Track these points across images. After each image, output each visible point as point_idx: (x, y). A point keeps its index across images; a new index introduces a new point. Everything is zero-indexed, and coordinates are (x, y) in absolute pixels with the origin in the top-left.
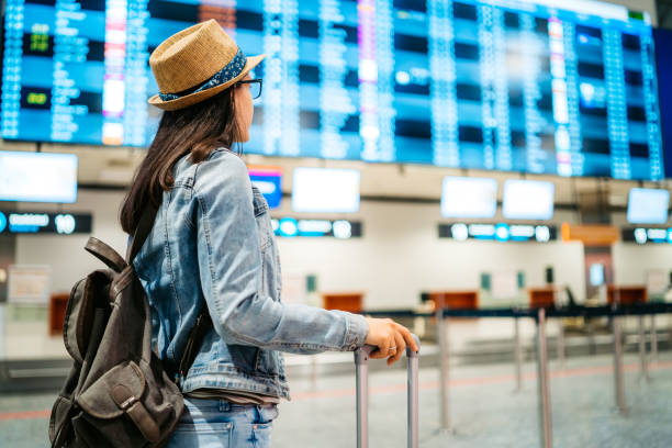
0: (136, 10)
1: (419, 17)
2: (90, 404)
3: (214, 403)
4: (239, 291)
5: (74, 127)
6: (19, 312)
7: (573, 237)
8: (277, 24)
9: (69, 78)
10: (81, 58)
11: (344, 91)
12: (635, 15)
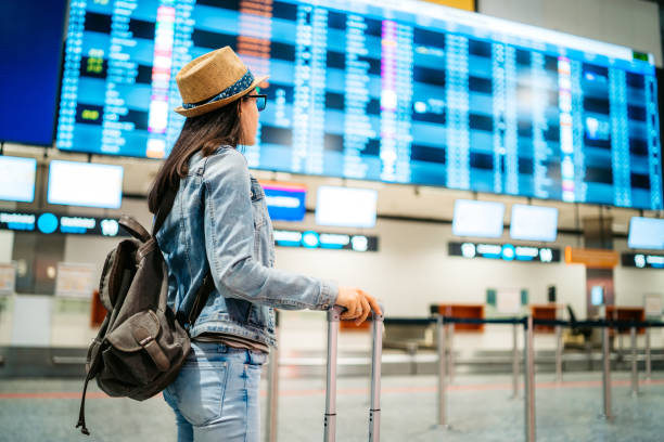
0: (182, 39)
1: (438, 53)
2: (117, 340)
3: (213, 346)
4: (234, 255)
5: (122, 142)
6: (66, 305)
7: (574, 260)
8: (307, 56)
9: (119, 98)
10: (131, 80)
11: (366, 118)
12: (639, 56)
